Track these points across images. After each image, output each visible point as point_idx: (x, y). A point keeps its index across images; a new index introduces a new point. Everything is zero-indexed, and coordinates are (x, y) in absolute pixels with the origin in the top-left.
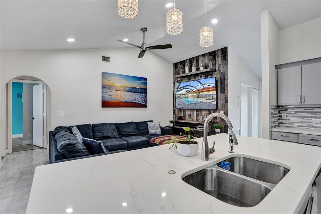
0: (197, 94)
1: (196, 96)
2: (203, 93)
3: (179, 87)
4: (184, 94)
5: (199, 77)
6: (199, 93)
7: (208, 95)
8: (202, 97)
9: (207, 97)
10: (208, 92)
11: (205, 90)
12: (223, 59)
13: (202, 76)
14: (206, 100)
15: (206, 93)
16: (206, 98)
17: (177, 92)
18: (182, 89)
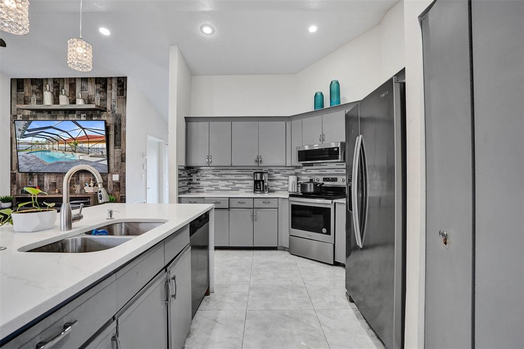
0: (71, 147)
1: (70, 149)
2: (85, 145)
3: (28, 128)
4: (40, 144)
5: (75, 115)
6: (76, 144)
7: (95, 148)
8: (82, 151)
9: (91, 153)
10: (93, 144)
11: (88, 139)
12: (119, 94)
13: (80, 115)
14: (91, 156)
15: (90, 145)
16: (90, 155)
17: (23, 138)
18: (36, 133)
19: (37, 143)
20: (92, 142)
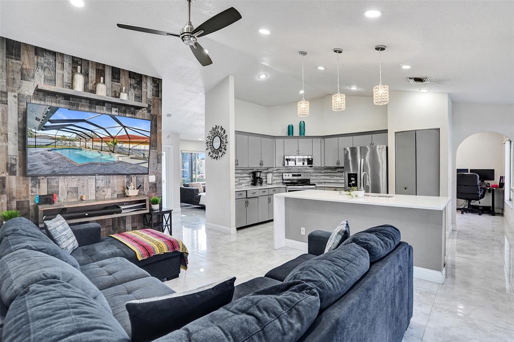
0: (109, 146)
1: (108, 149)
2: (126, 146)
4: (67, 140)
5: (105, 108)
6: (115, 144)
7: (136, 150)
8: (121, 152)
9: (132, 154)
10: (135, 145)
11: (129, 139)
12: (154, 94)
13: (111, 109)
14: (131, 158)
15: (131, 146)
16: (131, 156)
17: (42, 130)
18: (62, 125)
19: (64, 138)
20: (133, 142)
